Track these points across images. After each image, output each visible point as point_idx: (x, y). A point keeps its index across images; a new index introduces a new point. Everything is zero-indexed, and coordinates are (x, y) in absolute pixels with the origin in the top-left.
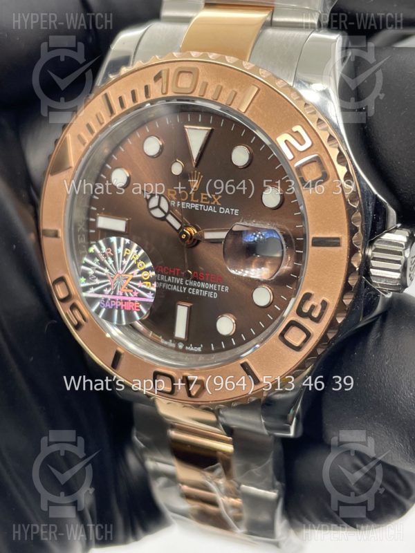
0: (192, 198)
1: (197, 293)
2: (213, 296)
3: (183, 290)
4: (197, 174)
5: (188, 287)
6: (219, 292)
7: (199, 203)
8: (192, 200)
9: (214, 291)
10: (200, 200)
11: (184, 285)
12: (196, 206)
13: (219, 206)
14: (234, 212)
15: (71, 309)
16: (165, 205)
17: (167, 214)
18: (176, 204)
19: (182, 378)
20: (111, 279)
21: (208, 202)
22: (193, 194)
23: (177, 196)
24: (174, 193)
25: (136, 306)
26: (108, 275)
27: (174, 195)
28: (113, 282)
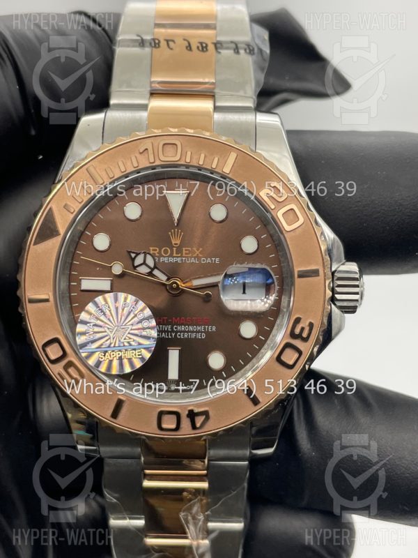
0: (175, 252)
1: (186, 336)
2: (201, 337)
3: (171, 336)
4: (178, 231)
5: (177, 332)
6: (207, 333)
7: (182, 257)
8: (175, 255)
9: (202, 332)
10: (182, 254)
11: (173, 331)
12: (179, 260)
13: (201, 257)
14: (215, 260)
15: (66, 368)
16: (150, 262)
17: (152, 269)
18: (159, 260)
19: (187, 412)
20: (109, 333)
21: (190, 255)
22: (175, 249)
23: (160, 253)
24: (156, 250)
25: (137, 354)
26: (106, 329)
27: (156, 252)
28: (111, 335)
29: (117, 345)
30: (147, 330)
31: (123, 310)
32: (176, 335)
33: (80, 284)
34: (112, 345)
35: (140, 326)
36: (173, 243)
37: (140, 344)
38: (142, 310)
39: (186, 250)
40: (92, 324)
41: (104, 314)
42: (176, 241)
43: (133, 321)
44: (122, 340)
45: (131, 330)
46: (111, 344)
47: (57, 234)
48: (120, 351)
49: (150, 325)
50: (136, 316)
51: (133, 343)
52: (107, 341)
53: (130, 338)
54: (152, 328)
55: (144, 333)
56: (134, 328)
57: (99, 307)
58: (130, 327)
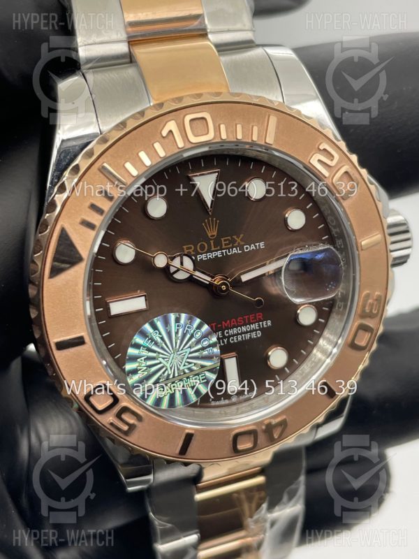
0: (213, 247)
1: (240, 339)
2: (256, 335)
3: (223, 342)
4: (212, 220)
5: (229, 337)
7: (221, 249)
8: (213, 249)
9: (256, 330)
10: (221, 246)
12: (219, 254)
13: (243, 245)
14: (259, 245)
15: (119, 416)
16: (188, 264)
19: (264, 427)
20: (165, 363)
21: (231, 245)
22: (212, 242)
23: (195, 250)
24: (191, 248)
25: (201, 378)
26: (161, 359)
27: (191, 250)
28: (168, 366)
29: (176, 375)
30: (208, 349)
31: (177, 333)
32: (228, 341)
33: (109, 309)
34: (171, 376)
35: (199, 346)
36: (209, 235)
37: (202, 367)
38: (199, 327)
40: (143, 358)
41: (156, 344)
42: (212, 232)
43: (190, 343)
44: (181, 368)
45: (190, 353)
46: (169, 375)
47: (80, 259)
48: (181, 380)
49: (211, 342)
50: (192, 336)
51: (194, 368)
52: (164, 373)
53: (190, 363)
54: (213, 345)
55: (205, 353)
56: (193, 350)
57: (148, 337)
58: (189, 350)
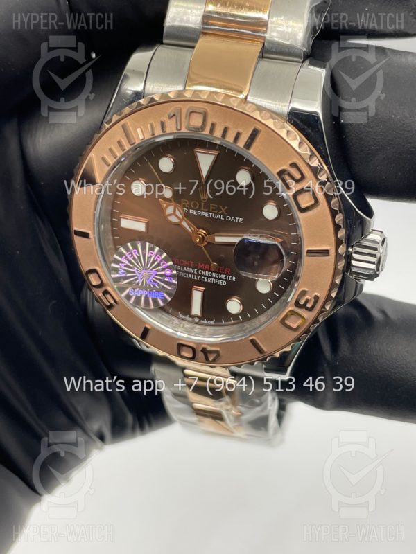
0: (202, 207)
1: (209, 280)
2: (222, 283)
3: (197, 278)
6: (228, 281)
7: (209, 212)
8: (202, 209)
9: (223, 280)
10: (209, 210)
12: (206, 214)
13: (226, 215)
14: (238, 220)
15: (104, 294)
17: (181, 220)
18: (188, 212)
19: (201, 348)
20: (138, 274)
21: (217, 212)
22: (203, 204)
23: (189, 205)
24: (186, 202)
25: (160, 295)
26: (135, 270)
27: (186, 204)
28: (140, 277)
29: (144, 285)
30: (169, 278)
31: (149, 257)
32: (200, 278)
33: (120, 222)
34: (140, 284)
37: (163, 288)
39: (213, 206)
40: (123, 264)
41: (134, 258)
43: (158, 268)
44: (148, 283)
46: (138, 283)
47: (95, 182)
48: (146, 290)
49: (172, 273)
50: (159, 264)
51: (157, 287)
52: (135, 280)
53: (154, 281)
54: (173, 277)
55: (167, 279)
56: (158, 273)
57: (129, 251)
58: (155, 272)
